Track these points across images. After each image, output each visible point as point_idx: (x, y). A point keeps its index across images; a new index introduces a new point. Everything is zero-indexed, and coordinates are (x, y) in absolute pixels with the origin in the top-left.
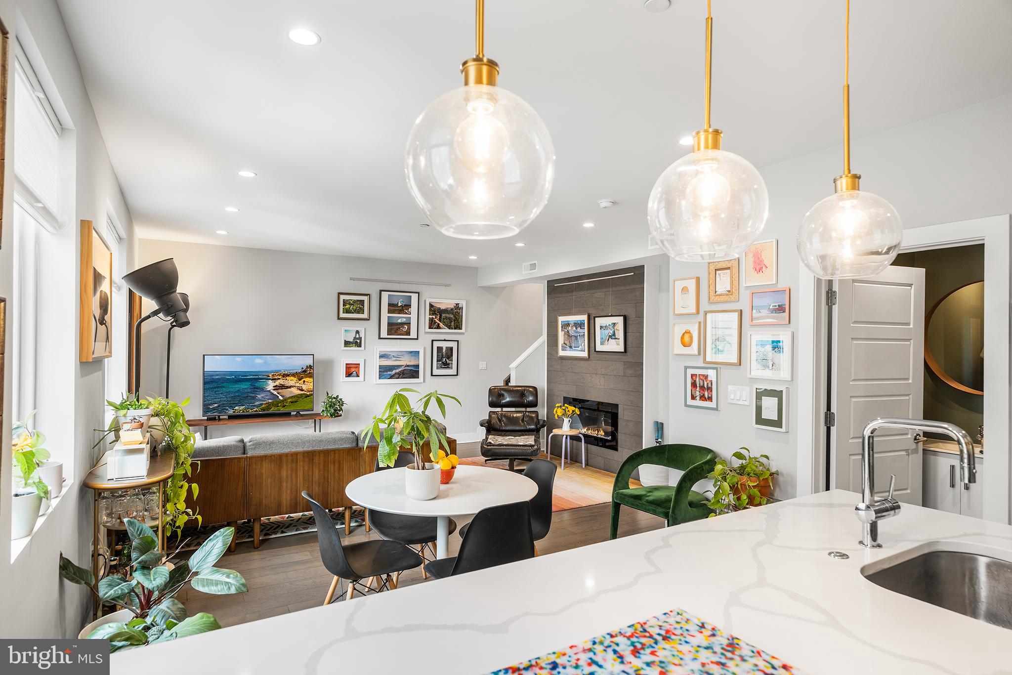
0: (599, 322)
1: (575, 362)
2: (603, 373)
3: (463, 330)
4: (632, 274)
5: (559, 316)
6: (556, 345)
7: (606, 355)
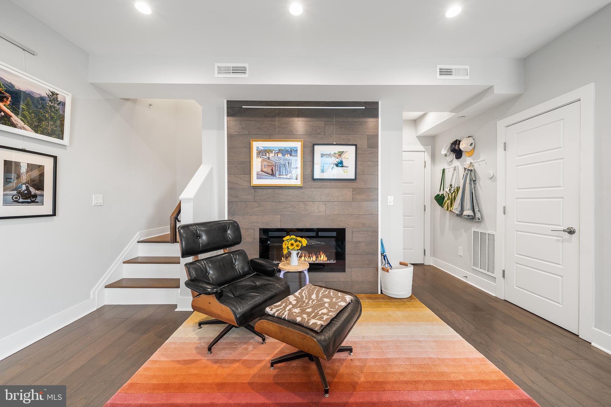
0: (318, 150)
1: (280, 191)
2: (323, 200)
3: (66, 141)
4: (364, 108)
5: (254, 141)
6: (248, 171)
7: (327, 182)
